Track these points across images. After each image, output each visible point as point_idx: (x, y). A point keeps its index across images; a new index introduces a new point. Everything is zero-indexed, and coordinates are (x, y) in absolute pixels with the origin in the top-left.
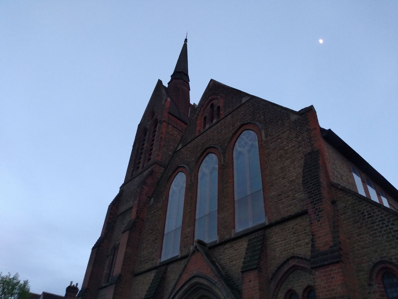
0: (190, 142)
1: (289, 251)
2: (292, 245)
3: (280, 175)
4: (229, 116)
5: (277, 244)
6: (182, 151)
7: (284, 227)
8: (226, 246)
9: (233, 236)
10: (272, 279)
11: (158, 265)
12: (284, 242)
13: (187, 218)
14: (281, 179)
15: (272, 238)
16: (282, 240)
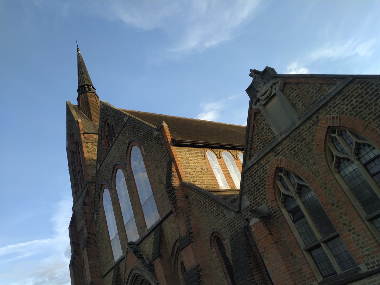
0: (104, 161)
1: (175, 237)
2: (175, 232)
3: (159, 181)
4: (120, 135)
5: (168, 233)
6: (101, 170)
7: (169, 220)
8: (145, 241)
9: (147, 233)
10: (171, 258)
11: (114, 265)
12: (171, 231)
13: (119, 226)
14: (160, 184)
15: (165, 230)
16: (170, 230)
